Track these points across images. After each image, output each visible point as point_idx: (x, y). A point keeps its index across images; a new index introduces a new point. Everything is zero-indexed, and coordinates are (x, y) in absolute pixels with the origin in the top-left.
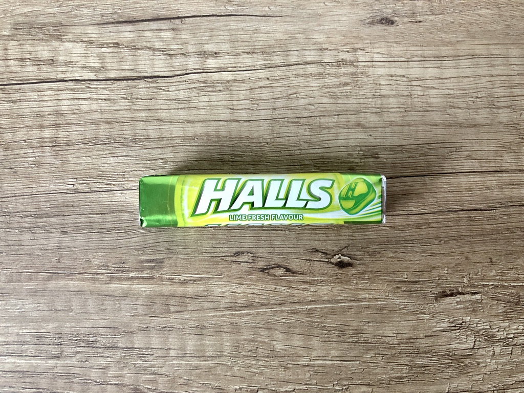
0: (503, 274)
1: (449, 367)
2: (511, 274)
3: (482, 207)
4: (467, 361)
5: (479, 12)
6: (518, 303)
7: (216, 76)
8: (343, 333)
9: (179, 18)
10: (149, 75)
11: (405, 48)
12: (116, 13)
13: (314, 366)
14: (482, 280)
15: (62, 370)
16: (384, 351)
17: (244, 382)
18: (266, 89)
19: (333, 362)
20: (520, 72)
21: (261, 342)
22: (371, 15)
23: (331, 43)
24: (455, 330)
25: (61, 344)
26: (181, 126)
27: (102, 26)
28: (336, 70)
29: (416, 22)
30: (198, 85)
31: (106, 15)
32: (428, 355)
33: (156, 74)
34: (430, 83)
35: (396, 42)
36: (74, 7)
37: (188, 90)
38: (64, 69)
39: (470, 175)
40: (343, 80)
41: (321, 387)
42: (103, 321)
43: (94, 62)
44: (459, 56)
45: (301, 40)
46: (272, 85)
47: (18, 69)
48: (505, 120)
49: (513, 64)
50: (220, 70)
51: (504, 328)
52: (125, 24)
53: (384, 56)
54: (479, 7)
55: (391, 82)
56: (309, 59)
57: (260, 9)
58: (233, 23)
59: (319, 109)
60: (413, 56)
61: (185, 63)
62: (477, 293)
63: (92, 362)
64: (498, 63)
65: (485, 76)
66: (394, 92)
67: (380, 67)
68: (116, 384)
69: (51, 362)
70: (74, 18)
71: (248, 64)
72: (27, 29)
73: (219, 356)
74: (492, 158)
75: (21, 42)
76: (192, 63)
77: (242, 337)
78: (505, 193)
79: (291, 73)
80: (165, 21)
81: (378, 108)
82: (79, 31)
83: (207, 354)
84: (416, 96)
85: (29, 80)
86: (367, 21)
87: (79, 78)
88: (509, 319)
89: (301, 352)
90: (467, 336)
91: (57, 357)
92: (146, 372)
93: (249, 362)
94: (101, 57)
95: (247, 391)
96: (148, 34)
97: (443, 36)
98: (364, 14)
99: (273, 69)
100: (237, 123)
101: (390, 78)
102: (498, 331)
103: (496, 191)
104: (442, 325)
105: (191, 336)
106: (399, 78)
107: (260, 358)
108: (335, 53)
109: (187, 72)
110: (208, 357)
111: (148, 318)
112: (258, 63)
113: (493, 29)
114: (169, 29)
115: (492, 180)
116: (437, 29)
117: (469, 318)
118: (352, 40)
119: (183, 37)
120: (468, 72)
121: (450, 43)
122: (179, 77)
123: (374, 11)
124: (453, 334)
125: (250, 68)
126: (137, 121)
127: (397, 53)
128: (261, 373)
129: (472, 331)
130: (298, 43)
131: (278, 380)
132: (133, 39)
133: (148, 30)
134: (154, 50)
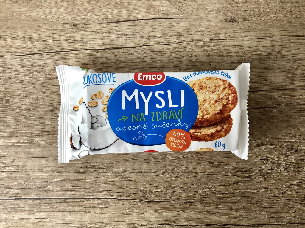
0: (285, 136)
1: (260, 177)
2: (289, 136)
3: (276, 106)
4: (269, 175)
5: (276, 15)
6: (292, 149)
7: (155, 47)
8: (212, 162)
9: (138, 20)
10: (124, 47)
11: (242, 33)
12: (109, 18)
13: (199, 177)
14: (276, 139)
15: (88, 178)
16: (231, 170)
17: (168, 184)
18: (178, 53)
19: (208, 175)
20: (295, 43)
21: (176, 166)
22: (226, 17)
23: (208, 31)
24: (263, 161)
25: (87, 167)
26: (139, 70)
27: (103, 24)
28: (210, 44)
29: (247, 21)
30: (147, 51)
31: (105, 19)
32: (251, 172)
33: (128, 46)
34: (253, 49)
35: (237, 30)
36: (90, 16)
37: (142, 54)
38: (86, 44)
39: (271, 91)
40: (213, 48)
41: (203, 186)
42: (106, 157)
43: (99, 41)
44: (267, 36)
45: (194, 30)
46: (180, 51)
47: (65, 45)
48: (287, 66)
49: (292, 40)
50: (157, 44)
51: (285, 160)
52: (113, 23)
53: (232, 37)
54: (277, 13)
55: (235, 49)
56: (197, 39)
57: (175, 15)
58: (162, 22)
59: (202, 62)
60: (245, 37)
61: (141, 41)
62: (273, 145)
63: (101, 175)
64: (285, 39)
65: (278, 46)
66: (236, 54)
67: (230, 42)
68: (112, 185)
69: (83, 175)
70: (90, 21)
71: (169, 41)
72: (69, 26)
73: (157, 172)
74: (281, 83)
75: (66, 32)
76: (144, 41)
77: (168, 164)
78: (287, 99)
79: (189, 45)
80: (131, 22)
81: (229, 61)
82: (92, 27)
83: (152, 171)
84: (246, 55)
85: (70, 50)
86: (224, 21)
87: (93, 48)
88: (287, 156)
89: (194, 171)
90: (269, 164)
91: (86, 173)
92: (125, 180)
93: (171, 175)
94: (103, 38)
95: (170, 188)
96: (123, 27)
97: (259, 27)
98: (222, 17)
99: (180, 43)
100: (164, 69)
101: (235, 47)
102: (283, 162)
103: (283, 98)
104: (257, 159)
105: (145, 163)
106: (238, 47)
107: (175, 173)
108: (209, 36)
109: (142, 45)
110: (152, 173)
111: (126, 155)
112: (174, 41)
113: (282, 23)
114: (133, 25)
115: (281, 93)
116: (257, 24)
117: (270, 156)
118: (217, 30)
119: (140, 29)
120: (270, 44)
121: (263, 30)
122: (138, 48)
123: (227, 16)
124: (262, 163)
125: (170, 43)
126: (120, 68)
127: (238, 35)
128: (176, 180)
129: (270, 161)
130: (192, 31)
131: (183, 183)
132: (117, 30)
133: (124, 26)
134: (126, 35)
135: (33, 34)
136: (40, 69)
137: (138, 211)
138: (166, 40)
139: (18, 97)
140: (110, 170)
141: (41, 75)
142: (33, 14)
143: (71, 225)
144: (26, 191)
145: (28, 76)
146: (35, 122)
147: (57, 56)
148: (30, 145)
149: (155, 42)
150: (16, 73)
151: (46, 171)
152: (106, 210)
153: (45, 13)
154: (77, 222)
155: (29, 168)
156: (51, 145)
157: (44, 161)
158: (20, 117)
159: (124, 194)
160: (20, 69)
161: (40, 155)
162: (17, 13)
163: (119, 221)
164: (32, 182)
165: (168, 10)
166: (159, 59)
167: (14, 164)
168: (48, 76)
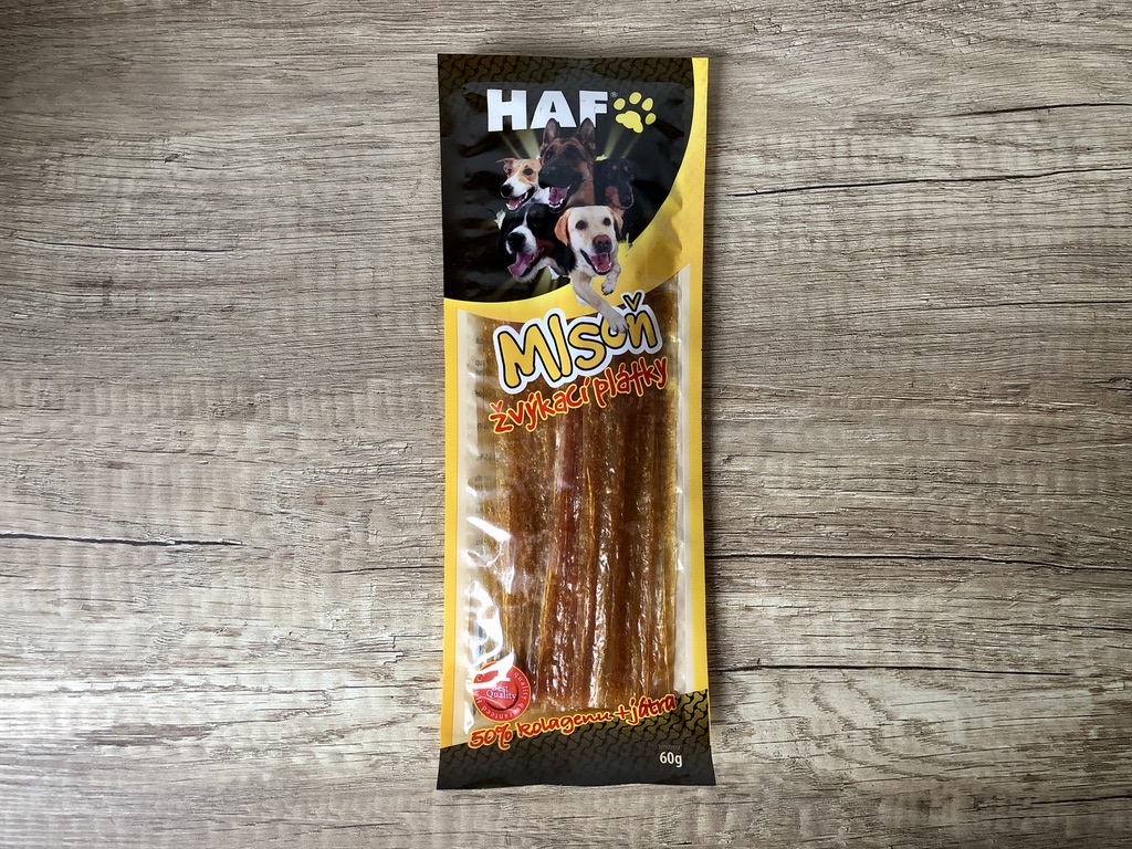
135: (783, 140)
136: (797, 228)
137: (1043, 592)
138: (1117, 157)
139: (743, 299)
140: (973, 488)
141: (802, 244)
142: (786, 91)
143: (873, 625)
144: (760, 536)
145: (768, 246)
146: (783, 363)
147: (841, 197)
148: (771, 423)
149: (1089, 163)
150: (739, 240)
151: (810, 488)
152: (964, 588)
153: (813, 87)
154: (889, 619)
155: (767, 478)
156: (825, 420)
157: (807, 461)
158: (747, 350)
159: (1007, 548)
160: (748, 227)
161: (797, 445)
162: (743, 87)
163: (995, 616)
164: (776, 513)
165: (1121, 84)
166: (1099, 206)
167: (731, 469)
168: (819, 246)
